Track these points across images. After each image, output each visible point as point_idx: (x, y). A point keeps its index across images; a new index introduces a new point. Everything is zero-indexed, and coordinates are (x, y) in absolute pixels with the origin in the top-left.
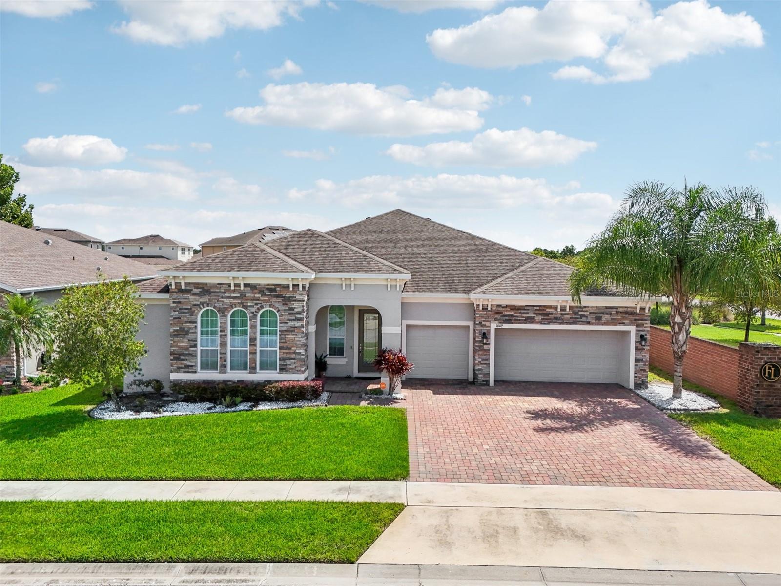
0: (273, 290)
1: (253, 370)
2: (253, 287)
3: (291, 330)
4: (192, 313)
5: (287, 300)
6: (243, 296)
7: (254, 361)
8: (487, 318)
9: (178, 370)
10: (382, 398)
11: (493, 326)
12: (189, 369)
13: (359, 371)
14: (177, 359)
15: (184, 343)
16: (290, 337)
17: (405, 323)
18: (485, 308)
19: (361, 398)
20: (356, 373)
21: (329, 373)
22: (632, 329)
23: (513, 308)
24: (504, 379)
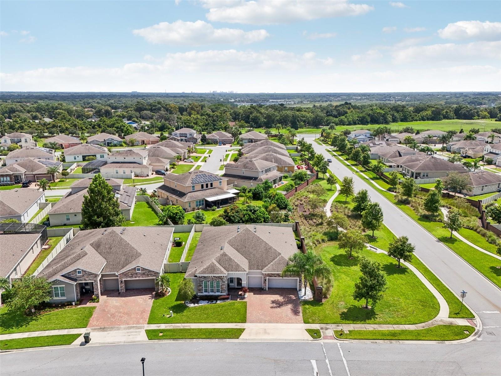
0: (219, 277)
1: (215, 293)
2: (215, 277)
3: (223, 285)
4: (202, 282)
5: (222, 279)
6: (213, 278)
7: (215, 291)
8: (266, 276)
9: (200, 293)
10: (243, 298)
11: (267, 278)
12: (202, 293)
13: (237, 286)
14: (199, 291)
15: (201, 288)
16: (223, 286)
17: (247, 276)
18: (265, 274)
19: (238, 298)
20: (236, 287)
21: (230, 287)
22: (298, 278)
23: (272, 274)
24: (271, 287)
